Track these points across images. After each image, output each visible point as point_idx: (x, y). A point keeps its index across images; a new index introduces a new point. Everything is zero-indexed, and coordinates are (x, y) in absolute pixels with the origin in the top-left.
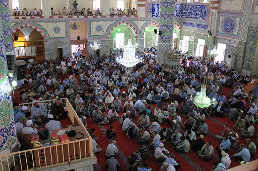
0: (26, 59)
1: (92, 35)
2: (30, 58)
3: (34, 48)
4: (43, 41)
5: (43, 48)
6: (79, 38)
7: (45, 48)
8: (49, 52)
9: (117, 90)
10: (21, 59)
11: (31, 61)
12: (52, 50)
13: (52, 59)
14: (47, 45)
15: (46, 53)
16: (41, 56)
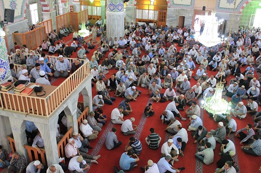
0: (148, 22)
1: (220, 6)
2: (151, 22)
3: (157, 13)
4: (167, 7)
5: (165, 13)
6: (204, 8)
7: (168, 13)
8: (170, 19)
9: (201, 71)
10: (143, 22)
11: (152, 25)
12: (174, 17)
13: (172, 26)
14: (170, 11)
15: (167, 19)
16: (162, 21)
